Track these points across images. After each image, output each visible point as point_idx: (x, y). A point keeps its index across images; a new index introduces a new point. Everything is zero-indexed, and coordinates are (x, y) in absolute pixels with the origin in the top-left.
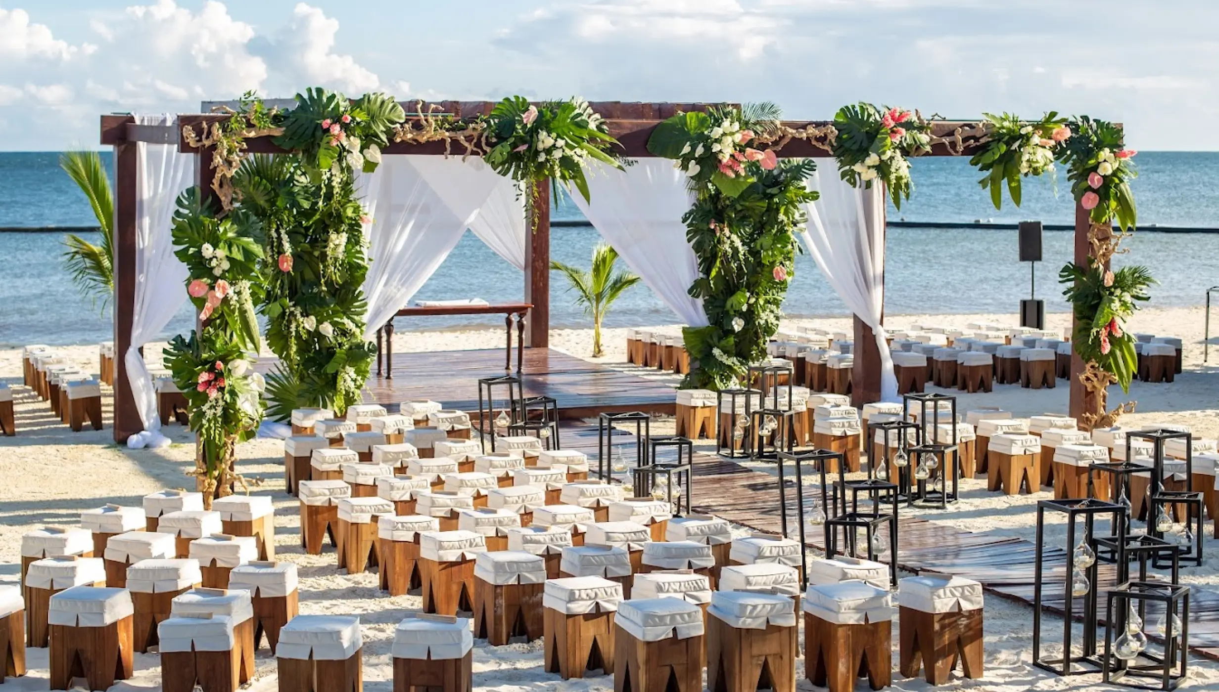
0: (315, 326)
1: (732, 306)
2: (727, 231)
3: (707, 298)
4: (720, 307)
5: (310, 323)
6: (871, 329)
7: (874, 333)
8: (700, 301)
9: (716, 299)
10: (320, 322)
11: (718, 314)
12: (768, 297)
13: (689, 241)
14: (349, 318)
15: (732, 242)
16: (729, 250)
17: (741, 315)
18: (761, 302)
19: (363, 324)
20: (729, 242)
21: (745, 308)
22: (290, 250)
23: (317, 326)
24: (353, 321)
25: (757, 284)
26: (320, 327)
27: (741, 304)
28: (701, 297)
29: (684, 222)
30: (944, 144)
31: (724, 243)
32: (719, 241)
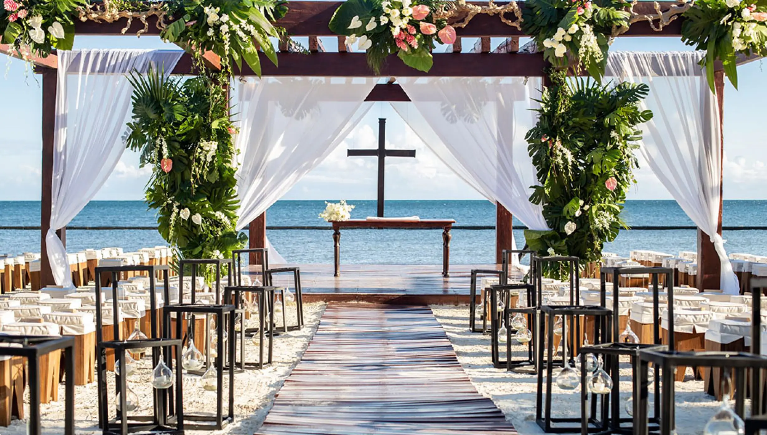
0: (188, 216)
1: (568, 212)
2: (558, 144)
3: (545, 205)
4: (557, 213)
5: (185, 214)
6: (709, 237)
7: (712, 241)
8: (540, 207)
9: (554, 205)
10: (193, 213)
11: (556, 218)
12: (602, 205)
13: (531, 155)
14: (223, 212)
15: (564, 154)
16: (561, 162)
17: (575, 219)
18: (594, 209)
19: (235, 217)
20: (561, 154)
21: (578, 213)
22: (167, 154)
23: (191, 216)
24: (227, 215)
25: (592, 193)
26: (193, 217)
27: (575, 209)
28: (541, 203)
29: (525, 139)
30: (647, 21)
31: (557, 156)
32: (552, 154)
